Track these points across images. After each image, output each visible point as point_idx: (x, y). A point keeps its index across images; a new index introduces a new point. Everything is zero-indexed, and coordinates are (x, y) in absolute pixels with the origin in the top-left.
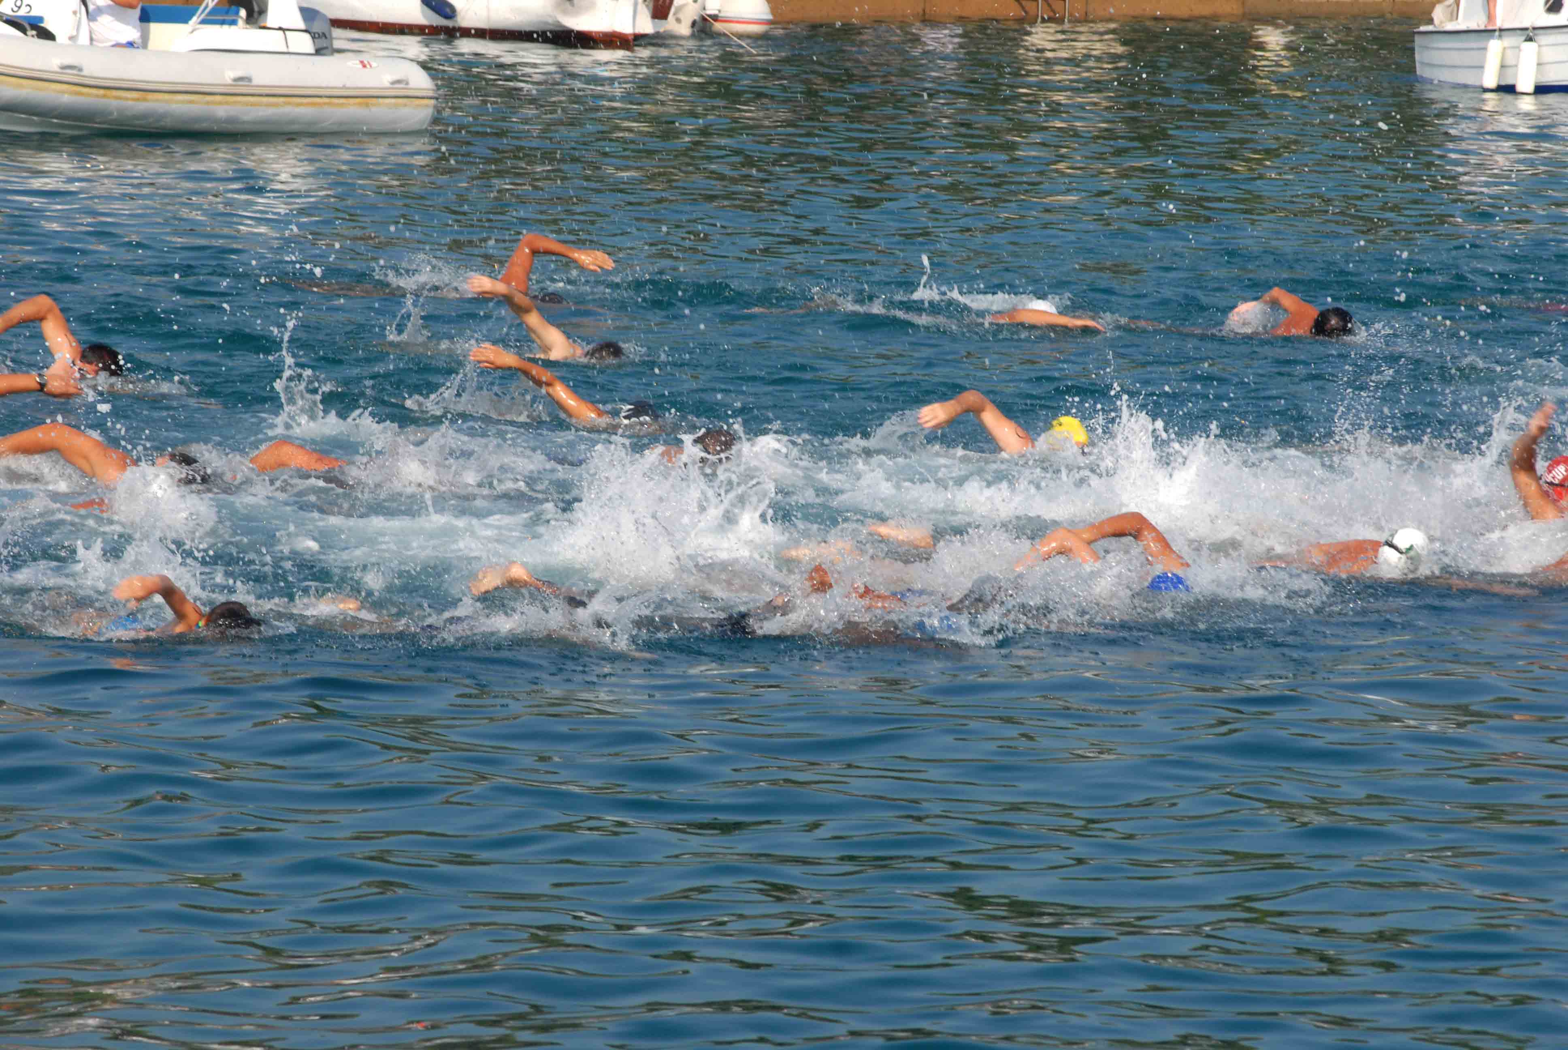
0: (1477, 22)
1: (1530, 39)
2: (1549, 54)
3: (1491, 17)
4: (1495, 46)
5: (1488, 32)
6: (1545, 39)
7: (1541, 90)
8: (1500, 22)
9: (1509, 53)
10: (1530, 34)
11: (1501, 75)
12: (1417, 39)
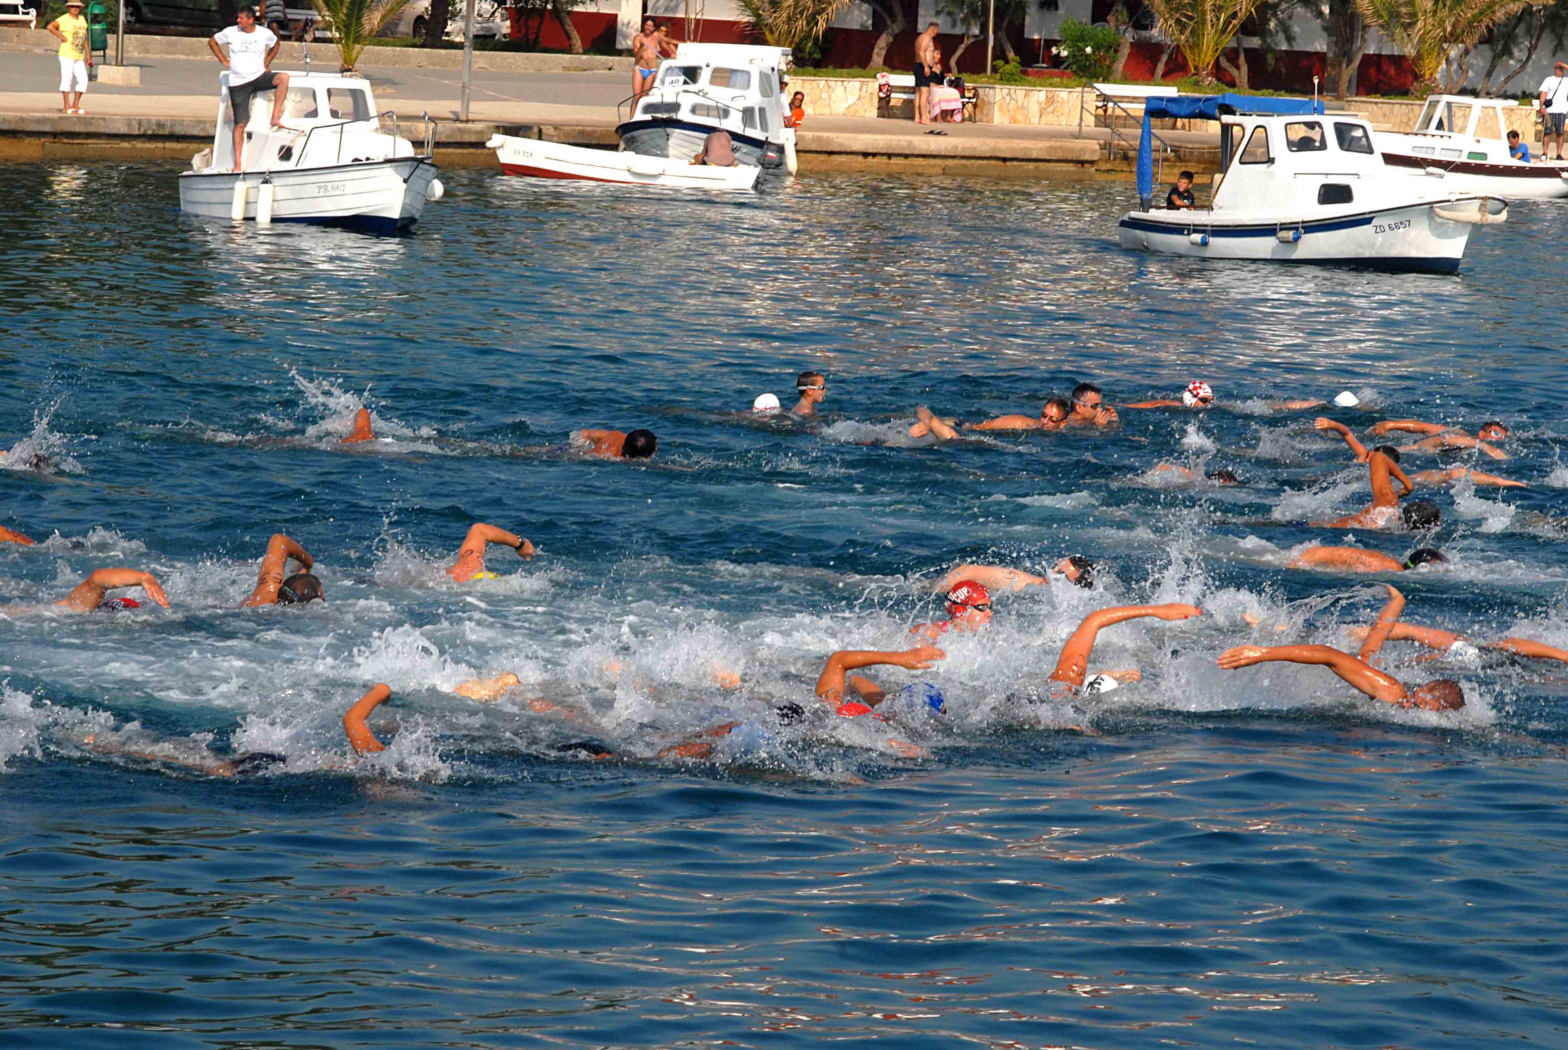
0: (227, 167)
1: (266, 182)
2: (282, 193)
3: (237, 164)
4: (240, 187)
5: (234, 176)
6: (277, 181)
7: (274, 220)
8: (245, 168)
9: (251, 191)
10: (266, 177)
11: (246, 210)
12: (181, 181)
